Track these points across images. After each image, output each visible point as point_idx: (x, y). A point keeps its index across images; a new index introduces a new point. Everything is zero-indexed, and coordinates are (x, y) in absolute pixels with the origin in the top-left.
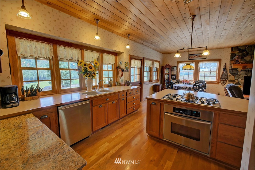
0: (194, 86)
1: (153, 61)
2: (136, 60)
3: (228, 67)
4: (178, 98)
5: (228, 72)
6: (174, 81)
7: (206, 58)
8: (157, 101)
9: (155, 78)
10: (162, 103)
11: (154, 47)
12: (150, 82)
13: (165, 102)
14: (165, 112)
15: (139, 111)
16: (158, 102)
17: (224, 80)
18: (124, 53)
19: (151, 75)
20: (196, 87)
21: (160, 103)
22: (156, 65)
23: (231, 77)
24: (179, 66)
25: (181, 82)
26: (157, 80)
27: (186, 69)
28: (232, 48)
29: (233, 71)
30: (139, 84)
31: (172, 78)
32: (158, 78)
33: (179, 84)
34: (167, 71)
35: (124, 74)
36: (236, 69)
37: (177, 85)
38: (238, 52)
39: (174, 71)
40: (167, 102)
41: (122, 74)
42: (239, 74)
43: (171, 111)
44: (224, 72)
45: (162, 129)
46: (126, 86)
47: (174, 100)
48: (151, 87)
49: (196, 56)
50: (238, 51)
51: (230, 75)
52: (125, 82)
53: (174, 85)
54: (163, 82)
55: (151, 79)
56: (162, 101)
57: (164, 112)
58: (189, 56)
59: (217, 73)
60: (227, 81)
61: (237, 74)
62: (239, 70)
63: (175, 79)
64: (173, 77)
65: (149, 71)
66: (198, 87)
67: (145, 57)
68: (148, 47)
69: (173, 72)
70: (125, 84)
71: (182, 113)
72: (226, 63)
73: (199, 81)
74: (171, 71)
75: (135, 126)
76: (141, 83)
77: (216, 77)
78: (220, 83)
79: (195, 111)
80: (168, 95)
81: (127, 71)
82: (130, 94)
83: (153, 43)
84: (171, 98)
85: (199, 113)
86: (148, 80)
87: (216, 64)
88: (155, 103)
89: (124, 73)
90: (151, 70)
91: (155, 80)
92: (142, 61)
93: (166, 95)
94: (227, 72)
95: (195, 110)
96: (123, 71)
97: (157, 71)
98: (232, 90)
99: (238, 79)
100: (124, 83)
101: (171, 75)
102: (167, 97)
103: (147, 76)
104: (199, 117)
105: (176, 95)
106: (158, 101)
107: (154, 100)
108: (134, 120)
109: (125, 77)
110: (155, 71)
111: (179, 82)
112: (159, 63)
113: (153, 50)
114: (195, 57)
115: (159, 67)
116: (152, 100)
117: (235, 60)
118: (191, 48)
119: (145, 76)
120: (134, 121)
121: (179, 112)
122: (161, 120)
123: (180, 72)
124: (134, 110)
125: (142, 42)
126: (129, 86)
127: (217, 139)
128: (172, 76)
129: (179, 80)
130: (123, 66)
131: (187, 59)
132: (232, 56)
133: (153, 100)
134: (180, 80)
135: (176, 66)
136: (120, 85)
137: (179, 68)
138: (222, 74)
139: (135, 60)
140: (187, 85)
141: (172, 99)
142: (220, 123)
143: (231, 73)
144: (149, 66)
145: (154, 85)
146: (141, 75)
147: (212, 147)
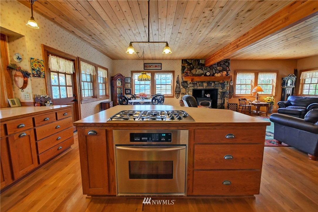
0: (152, 100)
1: (96, 67)
2: (61, 59)
3: (181, 80)
4: (137, 115)
5: (181, 85)
6: (129, 96)
7: (161, 69)
8: (99, 126)
9: (101, 93)
10: (108, 129)
11: (96, 44)
12: (95, 99)
13: (114, 127)
14: (116, 145)
15: (72, 150)
16: (102, 128)
17: (178, 93)
18: (27, 38)
19: (95, 87)
20: (155, 101)
21: (105, 130)
22: (102, 74)
23: (183, 90)
24: (134, 77)
25: (138, 97)
26: (106, 95)
27: (143, 79)
28: (182, 60)
29: (184, 84)
30: (73, 102)
31: (126, 92)
32: (107, 93)
33: (135, 99)
34: (118, 83)
35: (29, 82)
36: (186, 82)
37: (133, 101)
38: (187, 65)
39: (127, 83)
40: (119, 125)
41: (25, 84)
42: (188, 87)
43: (128, 141)
44: (178, 85)
45: (113, 178)
46: (38, 106)
47: (131, 119)
48: (96, 106)
49: (152, 66)
50: (187, 63)
51: (182, 87)
52: (34, 99)
53: (129, 101)
54: (114, 98)
55: (95, 94)
56: (109, 126)
57: (114, 145)
58: (145, 65)
59: (171, 86)
60: (180, 94)
61: (187, 87)
62: (189, 82)
63: (130, 94)
64: (128, 91)
65: (91, 82)
66: (157, 101)
67: (80, 56)
68: (85, 41)
69: (126, 85)
70: (35, 103)
71: (146, 141)
72: (178, 76)
73: (156, 94)
74: (124, 83)
75: (60, 184)
76: (76, 100)
77: (171, 90)
78: (175, 97)
79: (164, 134)
80: (121, 113)
81: (39, 76)
82: (44, 122)
83: (93, 35)
84: (126, 117)
85: (169, 135)
86: (90, 95)
87: (170, 76)
88: (95, 132)
89: (29, 79)
90: (94, 80)
91: (102, 96)
92: (76, 62)
93: (117, 113)
94: (179, 85)
95: (164, 132)
96: (26, 75)
97: (105, 83)
98: (189, 101)
99: (188, 91)
100: (32, 101)
101: (124, 89)
102: (119, 116)
103: (88, 89)
104: (171, 141)
105: (133, 112)
106: (102, 126)
107: (93, 125)
108: (61, 170)
109: (33, 89)
110: (102, 82)
111: (134, 97)
112: (106, 71)
113: (96, 50)
114: (150, 67)
115: (106, 77)
116: (88, 126)
117: (185, 73)
118: (149, 42)
119: (84, 89)
120: (59, 175)
121: (141, 141)
122: (109, 161)
123: (135, 84)
124: (60, 151)
125: (72, 28)
126: (45, 105)
127: (193, 167)
128: (126, 90)
129: (135, 95)
130: (26, 65)
131: (143, 69)
132: (183, 68)
133: (91, 126)
134: (137, 95)
135: (130, 77)
136: (21, 106)
137: (134, 79)
138: (176, 87)
139: (59, 58)
140: (145, 100)
141: (127, 119)
142: (195, 144)
143: (183, 86)
144: (91, 74)
145: (101, 104)
146: (76, 86)
147: (188, 180)
